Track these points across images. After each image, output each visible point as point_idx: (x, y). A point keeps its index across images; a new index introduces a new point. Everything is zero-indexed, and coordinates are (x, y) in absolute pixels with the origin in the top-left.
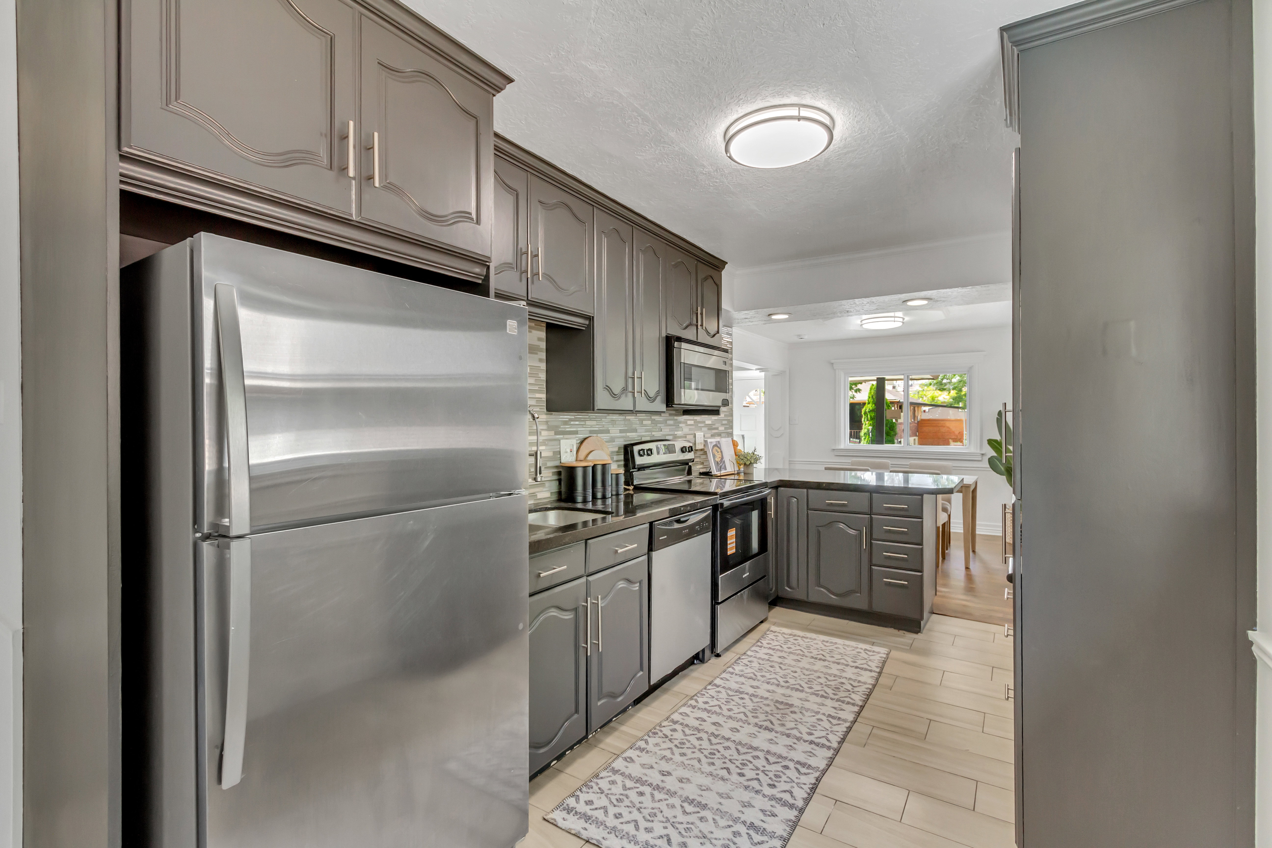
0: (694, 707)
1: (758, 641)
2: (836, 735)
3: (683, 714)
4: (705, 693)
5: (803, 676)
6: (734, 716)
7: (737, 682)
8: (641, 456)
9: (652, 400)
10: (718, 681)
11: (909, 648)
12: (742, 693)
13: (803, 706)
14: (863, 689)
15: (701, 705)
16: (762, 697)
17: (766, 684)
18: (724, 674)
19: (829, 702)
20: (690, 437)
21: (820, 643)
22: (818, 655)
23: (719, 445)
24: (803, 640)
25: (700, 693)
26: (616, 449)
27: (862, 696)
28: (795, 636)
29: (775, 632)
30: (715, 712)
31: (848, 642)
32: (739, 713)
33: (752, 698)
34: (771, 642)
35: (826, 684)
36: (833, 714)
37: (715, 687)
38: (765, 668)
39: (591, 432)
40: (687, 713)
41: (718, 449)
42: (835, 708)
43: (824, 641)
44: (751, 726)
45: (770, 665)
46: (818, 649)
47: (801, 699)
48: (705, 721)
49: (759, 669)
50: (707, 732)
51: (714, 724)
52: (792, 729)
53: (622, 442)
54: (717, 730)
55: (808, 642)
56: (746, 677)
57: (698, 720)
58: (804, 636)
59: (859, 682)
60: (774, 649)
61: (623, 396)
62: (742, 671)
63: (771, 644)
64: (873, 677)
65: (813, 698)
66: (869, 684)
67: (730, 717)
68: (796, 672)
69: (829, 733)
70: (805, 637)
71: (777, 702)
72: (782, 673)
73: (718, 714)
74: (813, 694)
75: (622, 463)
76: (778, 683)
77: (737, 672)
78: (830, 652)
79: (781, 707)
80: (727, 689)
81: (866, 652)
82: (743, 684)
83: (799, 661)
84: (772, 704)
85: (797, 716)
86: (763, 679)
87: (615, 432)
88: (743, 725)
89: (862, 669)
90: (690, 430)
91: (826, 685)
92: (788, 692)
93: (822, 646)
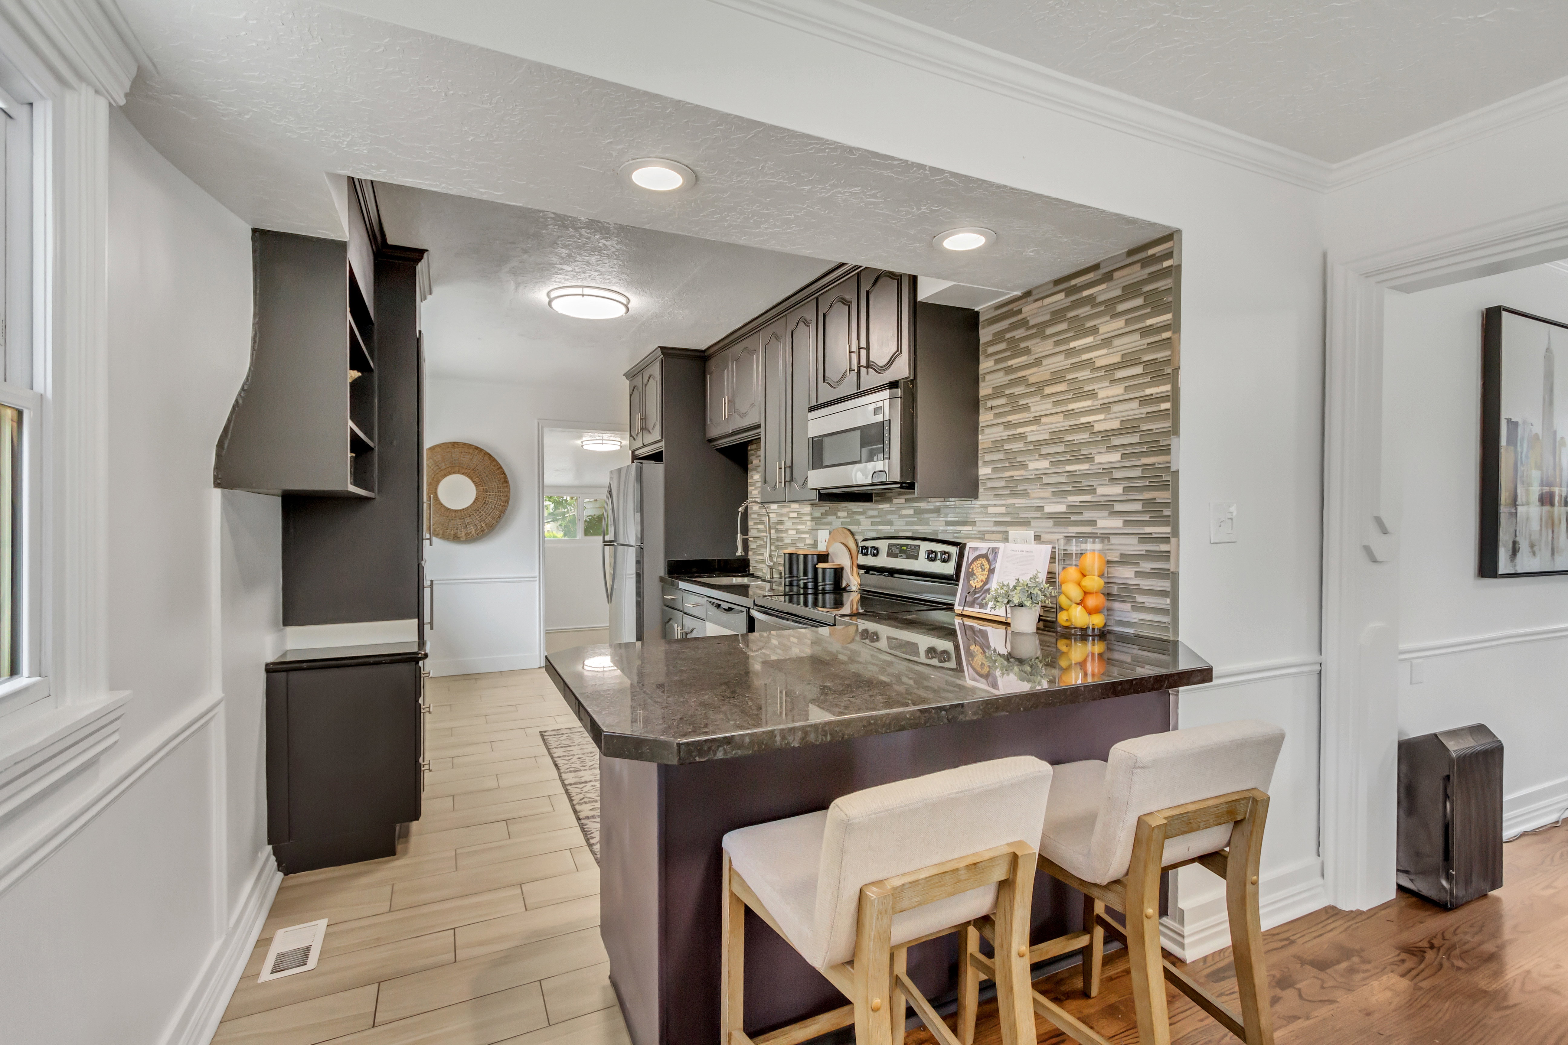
9: (801, 487)
23: (990, 557)
41: (985, 563)
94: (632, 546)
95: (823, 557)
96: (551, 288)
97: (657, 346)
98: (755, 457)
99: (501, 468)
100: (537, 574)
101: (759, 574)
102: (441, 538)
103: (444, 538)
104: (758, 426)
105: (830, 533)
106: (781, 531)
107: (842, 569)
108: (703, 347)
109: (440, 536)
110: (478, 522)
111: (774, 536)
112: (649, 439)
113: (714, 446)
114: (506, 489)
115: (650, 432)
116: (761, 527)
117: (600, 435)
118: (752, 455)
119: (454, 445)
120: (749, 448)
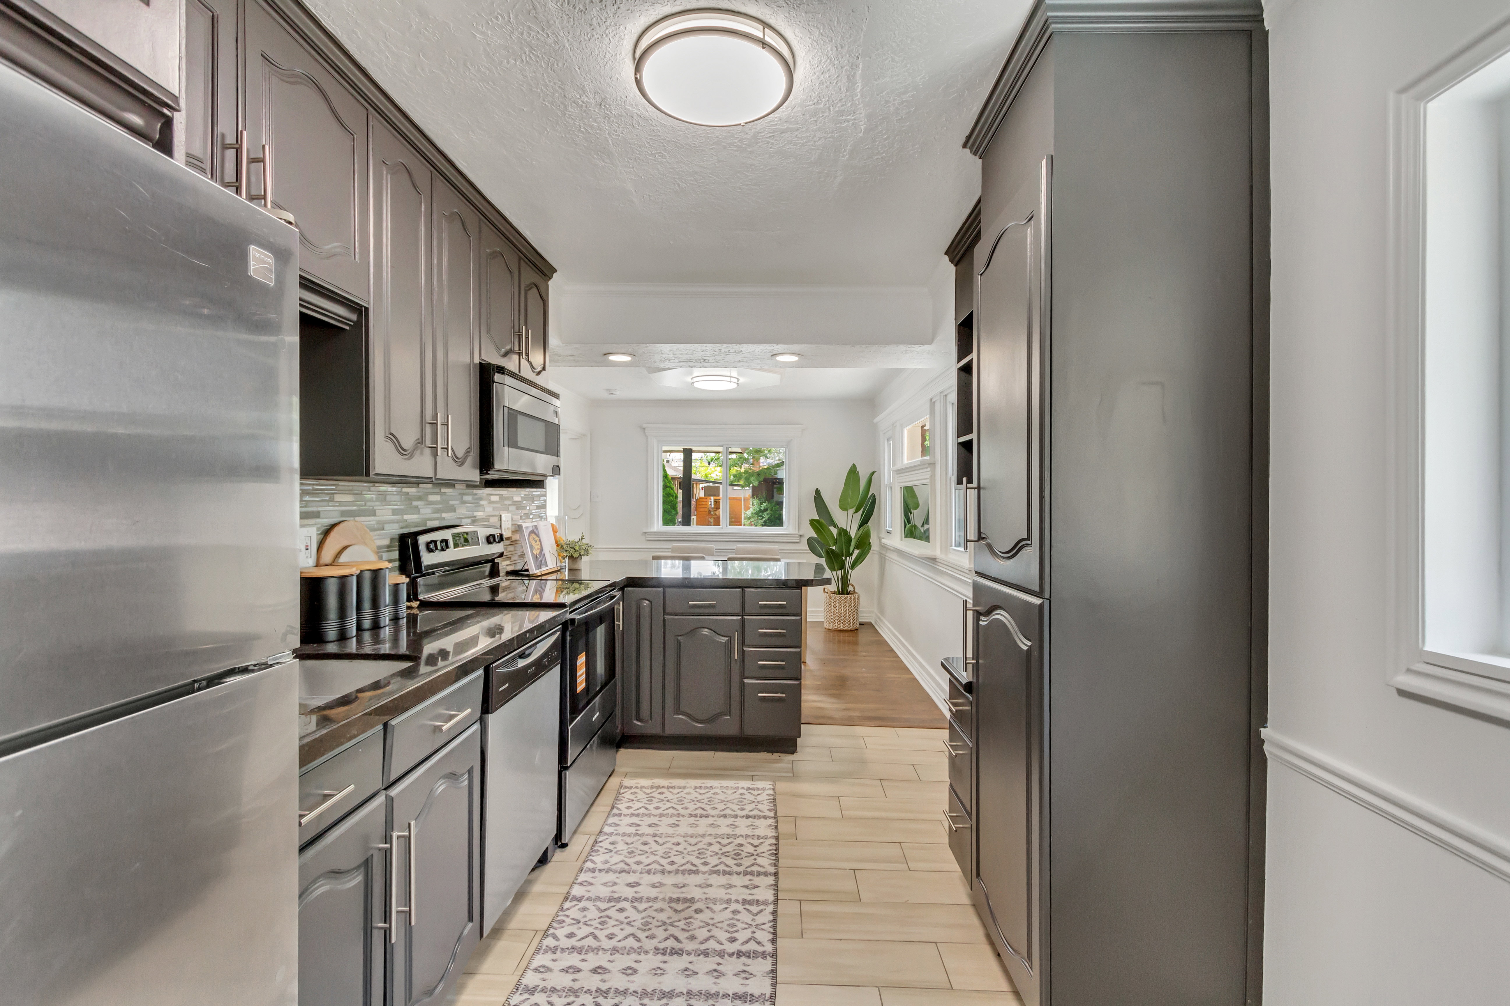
0: (554, 950)
1: (613, 807)
2: (763, 930)
3: (541, 970)
4: (564, 918)
5: (690, 848)
6: (620, 945)
7: (605, 884)
8: (430, 551)
9: (460, 462)
10: (577, 891)
11: (791, 775)
12: (618, 900)
13: (707, 896)
14: (766, 847)
15: (565, 943)
16: (649, 900)
17: (646, 874)
18: (582, 875)
19: (736, 880)
20: (494, 520)
21: (692, 791)
22: (696, 809)
23: (536, 532)
24: (670, 792)
25: (556, 921)
26: (386, 542)
27: (770, 857)
28: (658, 787)
29: (631, 788)
30: (590, 949)
31: (725, 783)
32: (626, 938)
33: (636, 904)
34: (630, 804)
35: (722, 852)
36: (749, 898)
37: (575, 903)
38: (637, 848)
39: (343, 513)
40: (547, 965)
41: (535, 537)
42: (746, 887)
43: (696, 788)
44: (650, 956)
45: (641, 841)
46: (693, 801)
47: (700, 886)
48: (579, 970)
49: (629, 853)
50: (589, 991)
51: (595, 971)
52: (707, 940)
53: (396, 530)
54: (603, 981)
55: (678, 793)
56: (615, 872)
57: (567, 972)
58: (669, 785)
59: (759, 837)
60: (638, 815)
61: (418, 452)
62: (606, 862)
63: (631, 807)
64: (770, 826)
65: (715, 880)
66: (770, 838)
67: (615, 950)
68: (678, 844)
69: (755, 930)
70: (671, 787)
71: (671, 900)
72: (661, 850)
73: (596, 950)
74: (712, 872)
75: (397, 564)
76: (662, 868)
77: (600, 866)
78: (709, 801)
79: (679, 907)
80: (595, 900)
81: (750, 791)
82: (615, 884)
83: (678, 825)
84: (664, 905)
85: (705, 916)
86: (639, 868)
87: (384, 513)
88: (639, 958)
89: (754, 817)
90: (494, 509)
91: (722, 854)
92: (680, 879)
93: (697, 795)
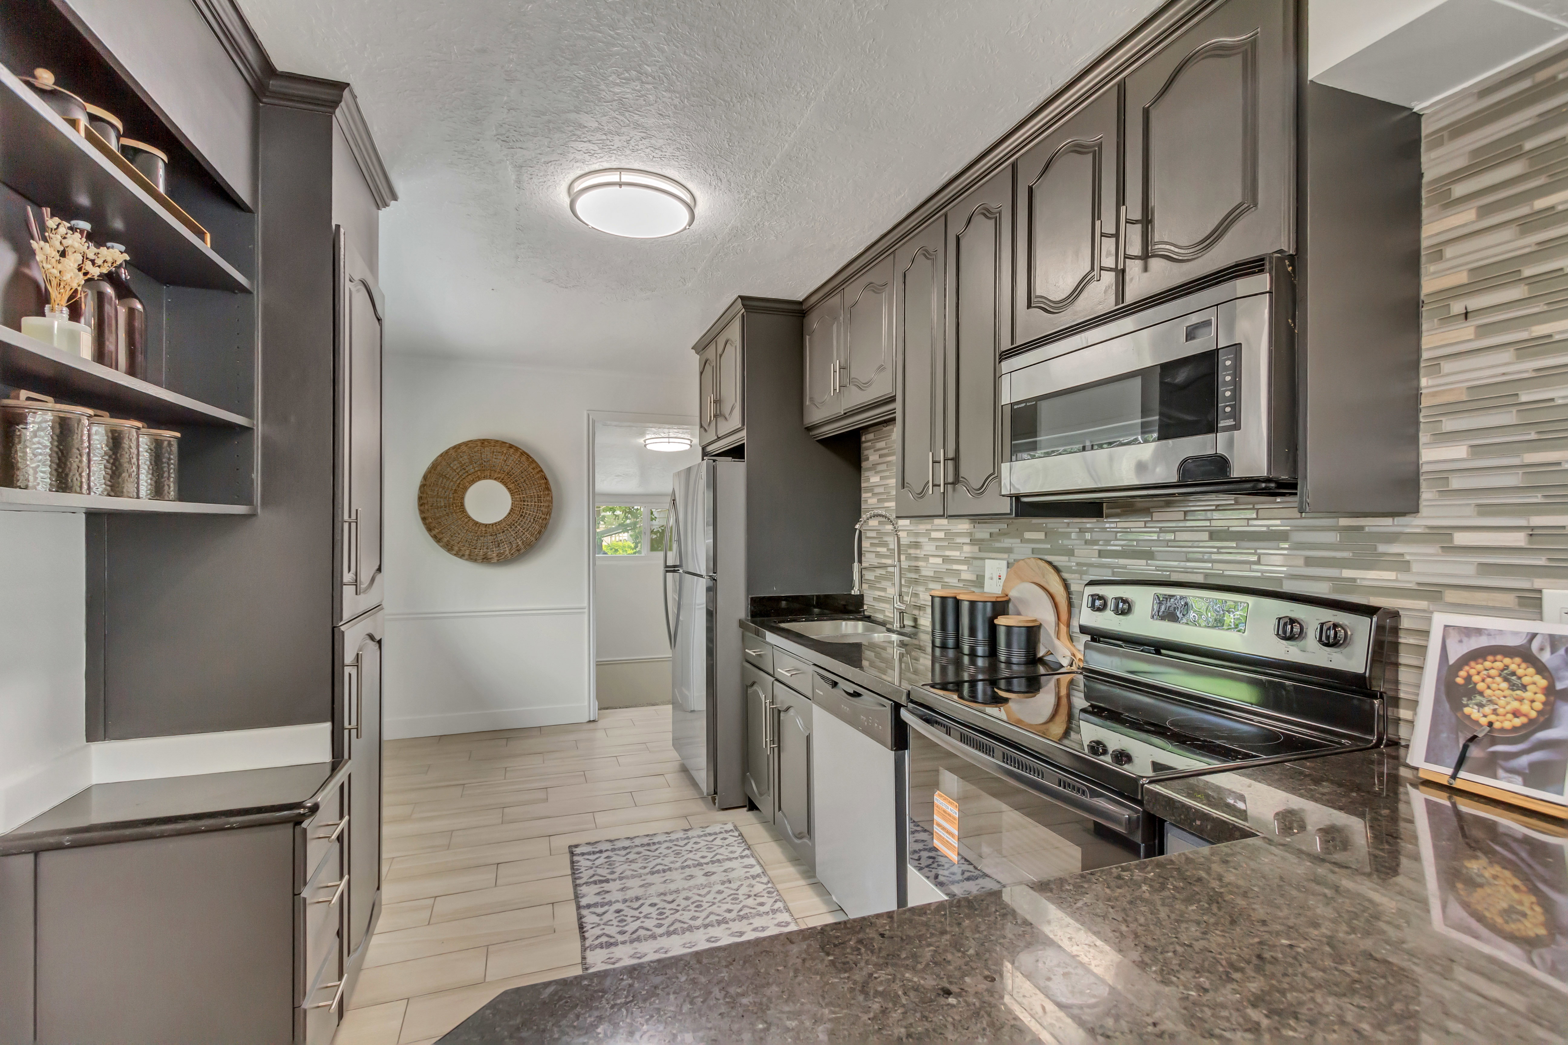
94: (701, 576)
95: (1001, 607)
96: (572, 176)
97: (736, 296)
98: (872, 451)
99: (542, 471)
100: (586, 604)
101: (880, 617)
102: (467, 560)
103: (471, 559)
104: (893, 399)
105: (1009, 565)
106: (917, 558)
107: (1039, 627)
108: (800, 296)
109: (466, 557)
110: (513, 539)
111: (905, 564)
112: (725, 427)
113: (814, 437)
114: (548, 498)
115: (726, 419)
116: (883, 550)
117: (666, 431)
118: (867, 449)
119: (484, 442)
120: (863, 439)
